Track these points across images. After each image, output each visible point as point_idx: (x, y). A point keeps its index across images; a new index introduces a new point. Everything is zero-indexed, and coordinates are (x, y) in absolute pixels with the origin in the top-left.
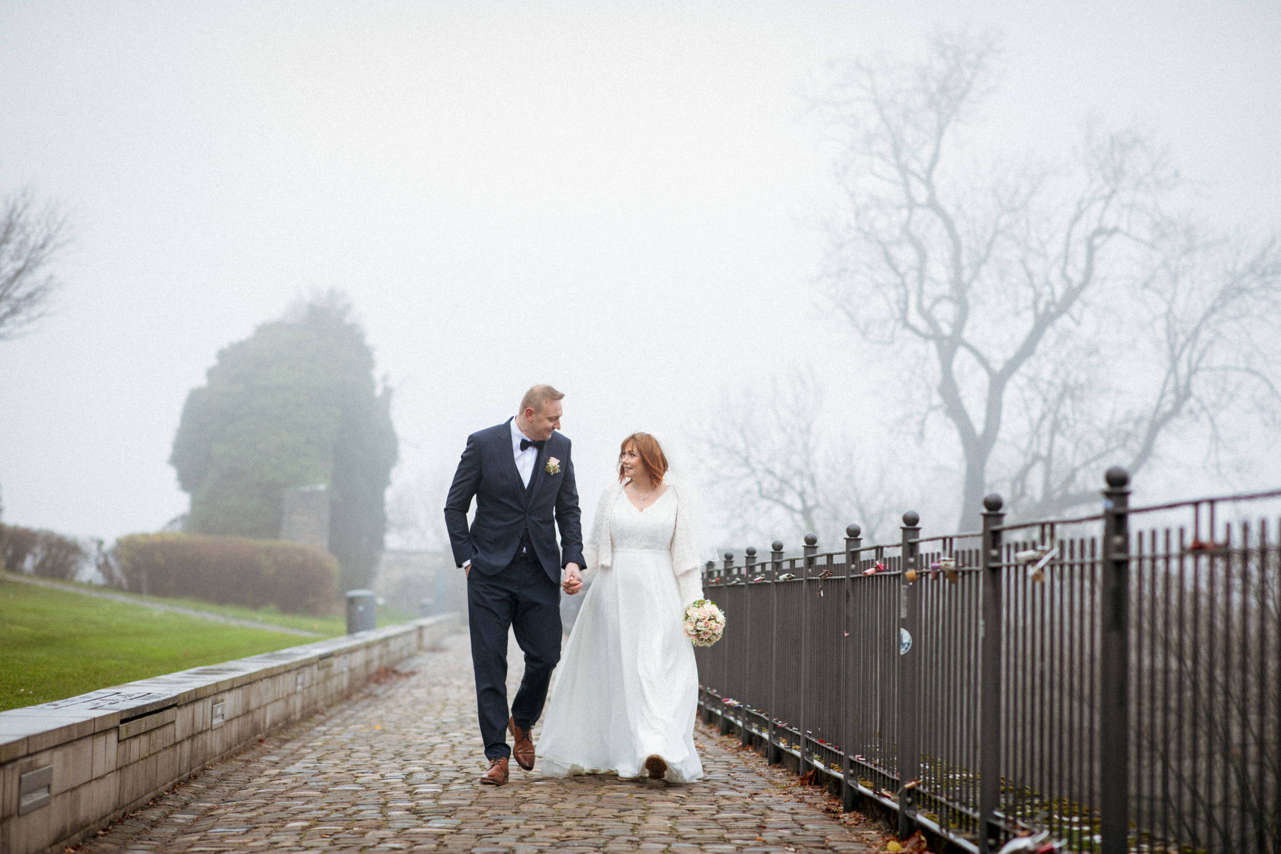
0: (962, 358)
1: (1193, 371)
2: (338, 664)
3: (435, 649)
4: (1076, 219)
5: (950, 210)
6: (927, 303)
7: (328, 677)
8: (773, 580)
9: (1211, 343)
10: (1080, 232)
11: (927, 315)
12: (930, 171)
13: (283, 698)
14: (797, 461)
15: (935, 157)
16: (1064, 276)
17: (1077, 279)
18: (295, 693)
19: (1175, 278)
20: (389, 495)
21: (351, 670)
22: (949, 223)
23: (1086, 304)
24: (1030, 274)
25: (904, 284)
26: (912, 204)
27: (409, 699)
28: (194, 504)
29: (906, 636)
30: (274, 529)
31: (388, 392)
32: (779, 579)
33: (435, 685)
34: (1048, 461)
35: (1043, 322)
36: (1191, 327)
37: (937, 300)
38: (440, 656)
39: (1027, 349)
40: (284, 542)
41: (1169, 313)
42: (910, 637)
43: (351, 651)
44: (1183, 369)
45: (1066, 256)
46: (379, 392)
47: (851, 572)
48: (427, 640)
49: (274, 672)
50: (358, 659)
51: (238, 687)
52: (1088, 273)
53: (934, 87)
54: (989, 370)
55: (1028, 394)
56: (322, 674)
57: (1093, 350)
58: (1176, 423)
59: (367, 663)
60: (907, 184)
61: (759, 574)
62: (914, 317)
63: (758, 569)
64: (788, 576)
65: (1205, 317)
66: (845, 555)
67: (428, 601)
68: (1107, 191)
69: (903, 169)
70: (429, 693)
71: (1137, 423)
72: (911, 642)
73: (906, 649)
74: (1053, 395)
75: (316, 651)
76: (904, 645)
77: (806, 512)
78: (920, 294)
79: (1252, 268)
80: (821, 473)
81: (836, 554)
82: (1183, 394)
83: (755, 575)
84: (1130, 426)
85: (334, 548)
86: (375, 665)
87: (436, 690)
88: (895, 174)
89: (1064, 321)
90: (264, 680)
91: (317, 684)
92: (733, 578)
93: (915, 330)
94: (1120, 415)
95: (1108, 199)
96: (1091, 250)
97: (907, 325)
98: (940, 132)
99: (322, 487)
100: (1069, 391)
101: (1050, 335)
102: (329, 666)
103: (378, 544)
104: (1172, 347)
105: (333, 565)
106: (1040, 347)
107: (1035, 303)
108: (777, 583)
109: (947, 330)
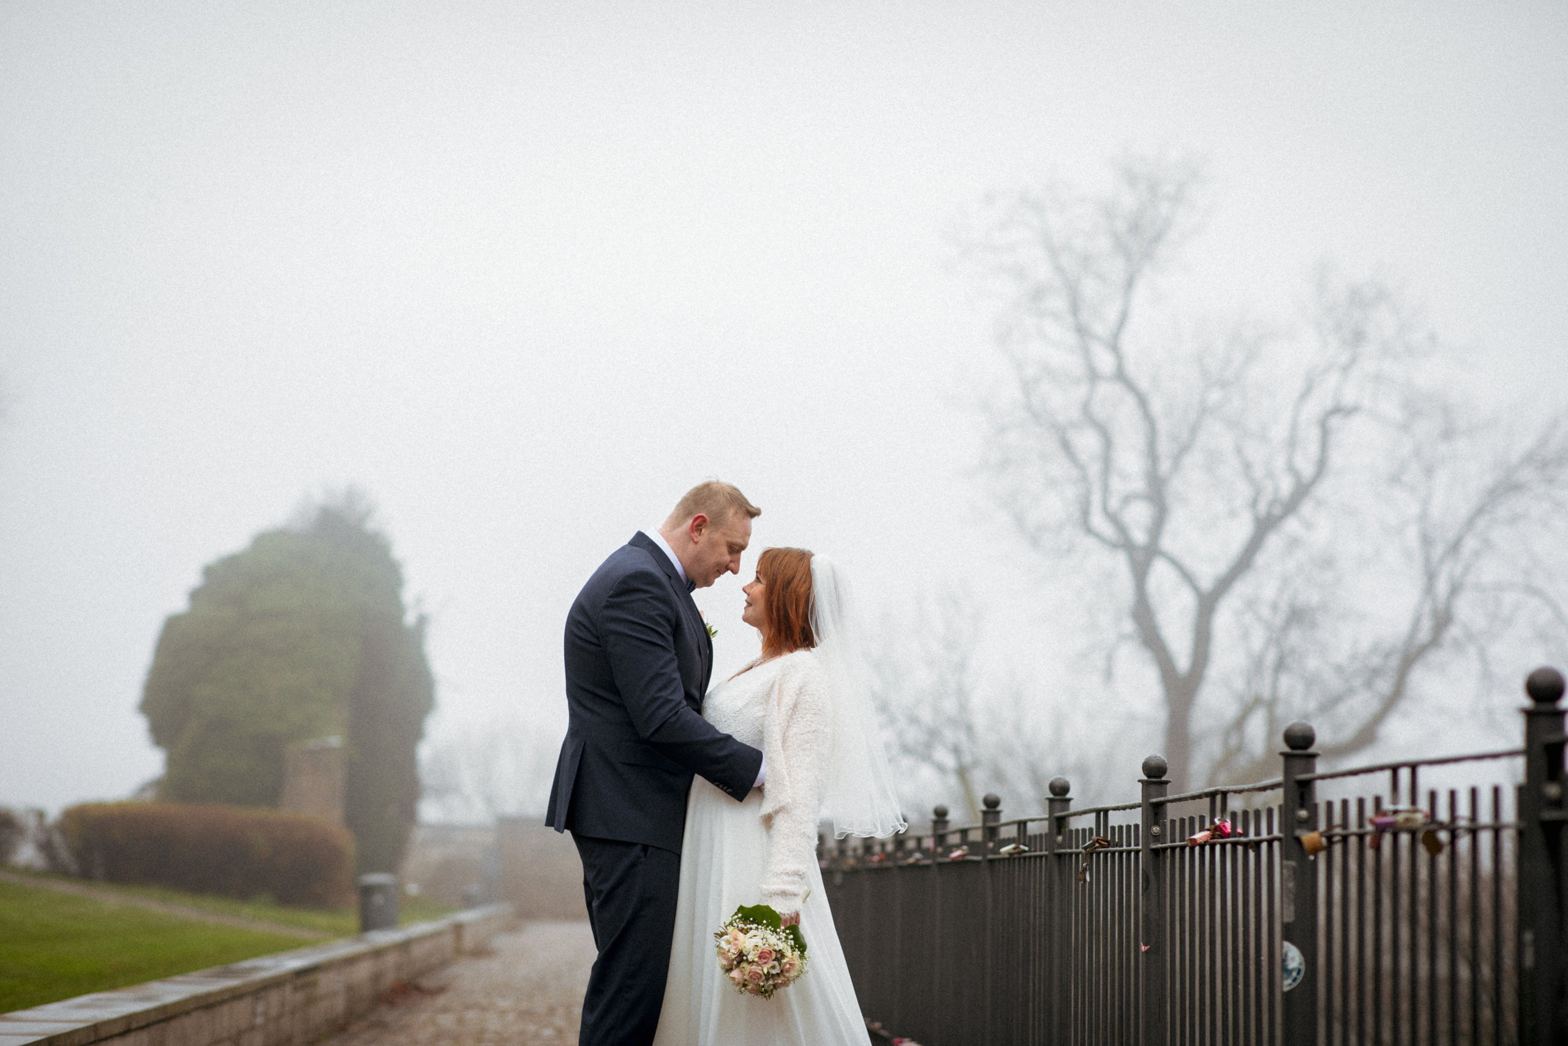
0: (1161, 574)
1: (1455, 589)
2: (327, 982)
3: (481, 952)
4: (1306, 393)
5: (1143, 383)
6: (1114, 503)
7: (310, 1001)
8: (984, 855)
9: (1477, 554)
10: (1313, 409)
11: (1114, 519)
12: (1116, 335)
13: (229, 1039)
14: (950, 706)
15: (1123, 318)
16: (1292, 469)
17: (1307, 469)
18: (252, 1028)
19: (1429, 471)
20: (425, 752)
21: (350, 988)
22: (1142, 401)
23: (1320, 503)
24: (1247, 466)
25: (1084, 478)
26: (1093, 376)
27: (431, 1030)
28: (172, 762)
29: (1294, 957)
30: (272, 795)
31: (422, 620)
32: (1000, 853)
33: (468, 1007)
34: (1271, 705)
35: (1265, 526)
36: (1451, 535)
37: (1127, 499)
38: (483, 965)
39: (1243, 563)
40: (286, 813)
41: (1423, 517)
42: (1302, 958)
43: (350, 961)
44: (1442, 587)
45: (1292, 443)
46: (410, 619)
47: (1151, 839)
48: (469, 941)
49: (212, 1000)
50: (362, 972)
51: (141, 1028)
52: (1322, 465)
53: (1121, 226)
54: (1196, 588)
55: (1248, 618)
56: (299, 997)
57: (1327, 562)
58: (1435, 657)
59: (376, 978)
60: (1086, 353)
61: (958, 847)
62: (1098, 521)
63: (954, 839)
64: (1015, 849)
65: (1470, 523)
66: (1140, 809)
67: (474, 888)
68: (1344, 358)
69: (1082, 331)
70: (460, 1021)
71: (1387, 656)
72: (1303, 967)
73: (1295, 980)
74: (1279, 620)
75: (293, 963)
76: (1289, 972)
77: (962, 773)
78: (1106, 489)
79: (1529, 458)
80: (980, 722)
81: (1115, 809)
82: (1443, 620)
83: (950, 849)
84: (1376, 661)
85: (351, 820)
86: (390, 979)
87: (471, 1015)
88: (1071, 338)
89: (1292, 525)
90: (194, 1015)
91: (293, 1013)
92: (910, 853)
93: (1098, 536)
94: (1365, 644)
95: (1346, 369)
96: (1325, 432)
97: (1089, 530)
98: (1129, 284)
99: (335, 740)
100: (1297, 616)
101: (1274, 542)
102: (314, 984)
103: (409, 814)
104: (1427, 560)
105: (347, 842)
106: (1261, 559)
107: (1254, 503)
108: (991, 862)
109: (1139, 537)
